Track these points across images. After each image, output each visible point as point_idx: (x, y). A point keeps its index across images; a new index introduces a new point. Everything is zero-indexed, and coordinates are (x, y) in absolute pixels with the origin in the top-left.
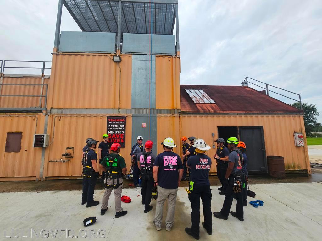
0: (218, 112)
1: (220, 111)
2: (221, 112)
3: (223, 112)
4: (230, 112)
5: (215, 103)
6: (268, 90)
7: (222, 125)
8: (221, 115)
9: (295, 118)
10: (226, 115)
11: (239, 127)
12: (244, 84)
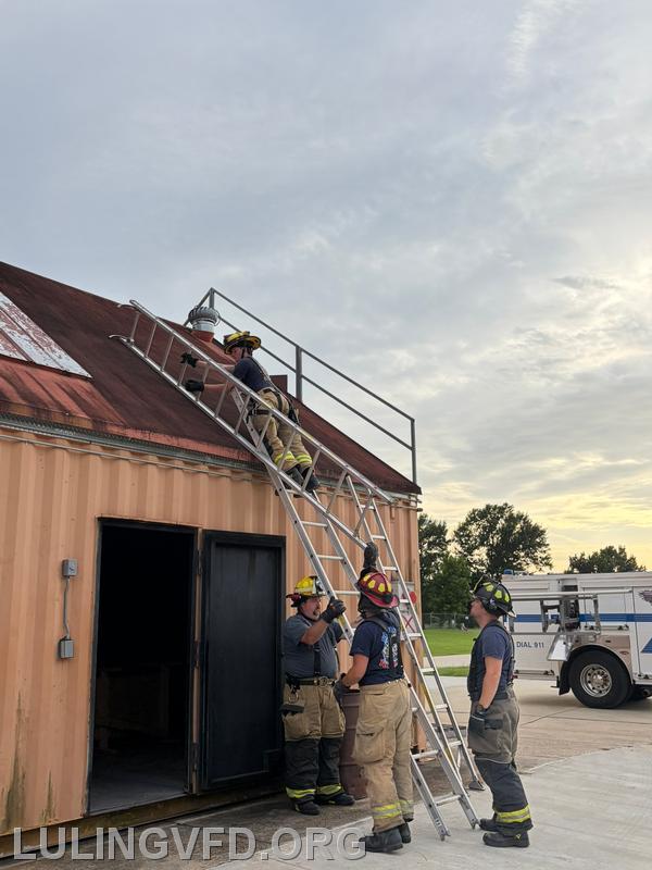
0: (115, 430)
1: (125, 427)
2: (131, 433)
3: (138, 435)
4: (174, 442)
5: (86, 379)
6: (299, 377)
7: (125, 510)
8: (125, 454)
9: (397, 514)
10: (152, 459)
11: (204, 531)
12: (201, 323)
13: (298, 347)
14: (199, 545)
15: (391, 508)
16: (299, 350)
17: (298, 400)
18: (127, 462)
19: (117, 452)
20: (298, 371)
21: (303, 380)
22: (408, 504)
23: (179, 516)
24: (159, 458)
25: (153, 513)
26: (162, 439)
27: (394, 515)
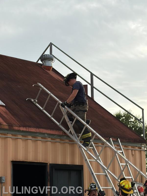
1: (20, 127)
7: (21, 158)
8: (20, 137)
9: (135, 153)
10: (30, 137)
11: (50, 164)
12: (46, 62)
13: (91, 73)
14: (48, 169)
15: (132, 150)
16: (92, 75)
17: (92, 99)
18: (21, 140)
19: (17, 136)
22: (140, 148)
23: (40, 159)
24: (32, 137)
25: (31, 158)
26: (33, 130)
27: (133, 154)
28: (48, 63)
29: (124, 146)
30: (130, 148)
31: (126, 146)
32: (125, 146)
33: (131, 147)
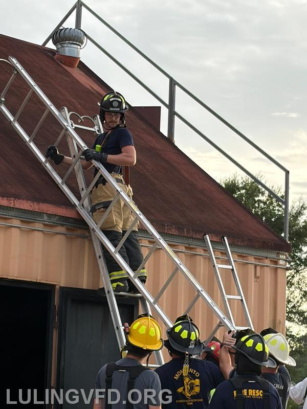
6: (172, 114)
9: (262, 273)
10: (16, 222)
11: (61, 288)
12: (65, 45)
13: (171, 80)
14: (56, 301)
15: (256, 266)
16: (173, 83)
17: (169, 140)
20: (171, 106)
21: (176, 118)
22: (276, 263)
23: (38, 274)
24: (22, 221)
26: (25, 205)
27: (258, 274)
28: (69, 50)
29: (238, 256)
30: (252, 260)
31: (243, 255)
32: (240, 256)
33: (255, 258)
